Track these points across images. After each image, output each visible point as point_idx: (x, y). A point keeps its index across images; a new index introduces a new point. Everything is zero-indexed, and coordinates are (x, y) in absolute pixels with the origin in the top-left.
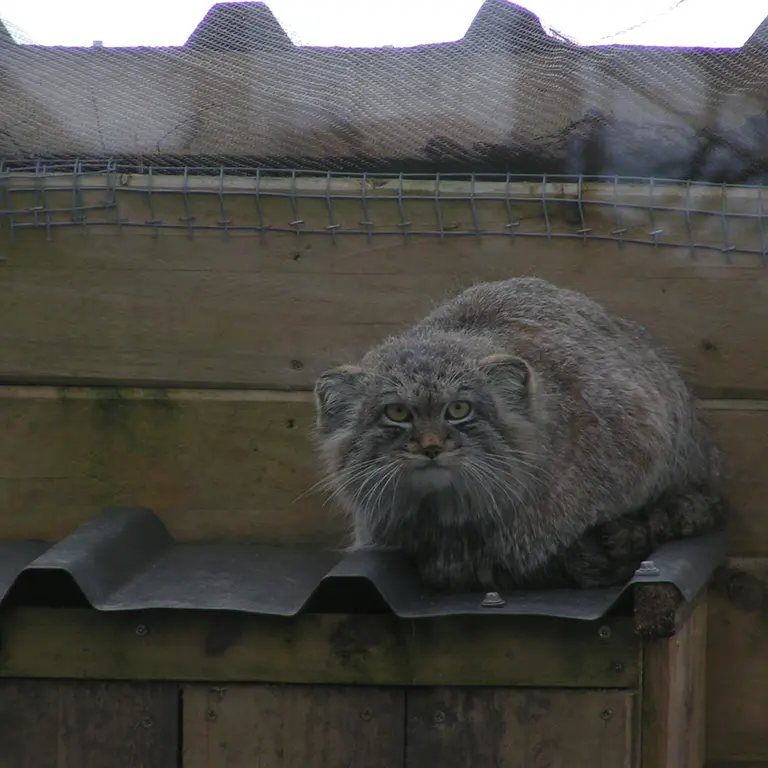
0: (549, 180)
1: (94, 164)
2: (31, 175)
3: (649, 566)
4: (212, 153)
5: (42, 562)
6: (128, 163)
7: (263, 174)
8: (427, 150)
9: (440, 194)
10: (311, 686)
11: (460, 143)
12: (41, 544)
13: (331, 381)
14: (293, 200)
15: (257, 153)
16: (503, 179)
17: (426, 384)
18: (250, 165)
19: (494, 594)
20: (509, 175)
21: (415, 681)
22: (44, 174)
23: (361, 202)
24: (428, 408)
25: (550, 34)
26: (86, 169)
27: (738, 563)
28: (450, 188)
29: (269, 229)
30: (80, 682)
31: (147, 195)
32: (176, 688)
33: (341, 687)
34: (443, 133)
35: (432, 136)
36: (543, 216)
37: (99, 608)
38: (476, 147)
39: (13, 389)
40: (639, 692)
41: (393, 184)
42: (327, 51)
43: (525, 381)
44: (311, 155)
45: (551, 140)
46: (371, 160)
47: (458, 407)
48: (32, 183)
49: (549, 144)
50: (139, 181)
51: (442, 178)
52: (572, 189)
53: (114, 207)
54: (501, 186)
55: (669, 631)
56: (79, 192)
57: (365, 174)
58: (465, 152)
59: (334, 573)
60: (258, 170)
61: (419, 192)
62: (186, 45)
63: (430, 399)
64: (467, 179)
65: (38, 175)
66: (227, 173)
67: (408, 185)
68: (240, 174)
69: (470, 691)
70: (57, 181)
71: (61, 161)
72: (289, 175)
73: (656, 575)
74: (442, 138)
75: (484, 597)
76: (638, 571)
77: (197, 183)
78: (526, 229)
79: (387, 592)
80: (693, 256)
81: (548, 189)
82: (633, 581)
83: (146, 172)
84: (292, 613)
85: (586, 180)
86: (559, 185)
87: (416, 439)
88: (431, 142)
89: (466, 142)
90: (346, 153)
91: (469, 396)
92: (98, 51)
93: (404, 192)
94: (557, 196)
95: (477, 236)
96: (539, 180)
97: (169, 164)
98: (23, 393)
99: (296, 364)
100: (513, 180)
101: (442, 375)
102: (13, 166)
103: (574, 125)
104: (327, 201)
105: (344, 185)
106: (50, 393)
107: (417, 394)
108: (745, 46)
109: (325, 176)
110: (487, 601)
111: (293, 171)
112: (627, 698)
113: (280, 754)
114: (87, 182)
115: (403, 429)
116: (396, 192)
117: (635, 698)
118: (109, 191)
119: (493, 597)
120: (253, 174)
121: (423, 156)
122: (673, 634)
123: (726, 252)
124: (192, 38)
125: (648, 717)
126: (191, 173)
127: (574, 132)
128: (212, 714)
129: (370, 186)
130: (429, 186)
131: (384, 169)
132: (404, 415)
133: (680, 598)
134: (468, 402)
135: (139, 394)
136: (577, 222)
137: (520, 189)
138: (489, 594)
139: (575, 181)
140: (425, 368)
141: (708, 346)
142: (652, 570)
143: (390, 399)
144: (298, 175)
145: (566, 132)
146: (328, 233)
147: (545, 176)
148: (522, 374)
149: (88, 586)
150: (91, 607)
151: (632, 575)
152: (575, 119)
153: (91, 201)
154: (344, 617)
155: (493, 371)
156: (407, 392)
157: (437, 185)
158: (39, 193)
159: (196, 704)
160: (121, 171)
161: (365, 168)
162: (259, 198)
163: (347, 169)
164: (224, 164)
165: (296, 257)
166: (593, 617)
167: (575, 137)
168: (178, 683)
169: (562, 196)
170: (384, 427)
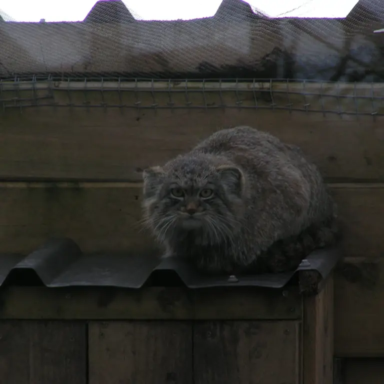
0: (256, 81)
1: (42, 76)
2: (12, 82)
3: (305, 262)
4: (97, 71)
5: (21, 265)
6: (57, 76)
7: (122, 81)
8: (199, 68)
9: (205, 89)
10: (148, 321)
11: (214, 64)
12: (21, 256)
14: (135, 93)
15: (118, 71)
16: (235, 81)
17: (191, 179)
18: (116, 76)
19: (233, 276)
20: (237, 79)
21: (197, 318)
22: (19, 82)
23: (168, 93)
25: (256, 13)
26: (38, 80)
27: (348, 259)
28: (209, 86)
29: (125, 106)
30: (40, 321)
31: (68, 92)
32: (85, 323)
33: (162, 321)
34: (206, 60)
35: (201, 62)
36: (254, 97)
37: (48, 286)
38: (222, 66)
40: (302, 321)
41: (183, 84)
43: (239, 178)
44: (144, 71)
47: (206, 192)
48: (13, 86)
49: (256, 64)
50: (63, 85)
51: (206, 81)
52: (267, 85)
53: (52, 97)
54: (234, 84)
55: (315, 292)
56: (35, 90)
57: (170, 80)
58: (217, 68)
60: (119, 79)
62: (84, 20)
63: (192, 187)
64: (218, 81)
65: (15, 82)
66: (105, 80)
67: (190, 85)
68: (111, 80)
69: (222, 322)
70: (25, 85)
71: (27, 76)
72: (134, 81)
73: (309, 266)
74: (206, 63)
75: (229, 278)
76: (300, 265)
77: (91, 85)
78: (245, 104)
80: (324, 116)
81: (256, 85)
82: (299, 269)
83: (67, 80)
84: (139, 286)
85: (273, 81)
86: (261, 83)
87: (185, 205)
88: (201, 64)
89: (217, 64)
90: (160, 70)
92: (42, 24)
93: (188, 88)
94: (260, 89)
95: (223, 108)
96: (252, 81)
97: (77, 76)
98: (10, 185)
99: (139, 170)
100: (239, 81)
101: (199, 175)
102: (4, 78)
103: (267, 56)
104: (152, 93)
105: (160, 85)
106: (23, 185)
107: (186, 184)
108: (347, 16)
109: (150, 81)
110: (230, 280)
111: (136, 79)
112: (296, 324)
113: (134, 353)
114: (40, 85)
115: (179, 201)
116: (184, 88)
117: (300, 325)
118: (49, 89)
119: (233, 278)
120: (117, 80)
121: (197, 71)
122: (317, 294)
123: (340, 114)
124: (87, 18)
125: (306, 333)
126: (88, 81)
127: (267, 58)
128: (102, 334)
129: (172, 85)
130: (200, 85)
131: (179, 77)
133: (320, 276)
134: (211, 190)
135: (65, 185)
136: (269, 101)
137: (243, 86)
138: (231, 276)
139: (269, 81)
141: (332, 159)
142: (306, 264)
143: (174, 186)
144: (138, 81)
145: (264, 58)
146: (153, 108)
147: (254, 80)
149: (43, 276)
150: (44, 286)
151: (297, 266)
152: (268, 53)
153: (41, 94)
154: (163, 288)
156: (182, 183)
157: (204, 84)
158: (16, 91)
159: (94, 330)
160: (54, 80)
161: (170, 77)
162: (120, 92)
163: (161, 77)
164: (103, 76)
165: (138, 119)
166: (280, 286)
167: (268, 60)
168: (86, 320)
169: (263, 88)
170: (170, 198)
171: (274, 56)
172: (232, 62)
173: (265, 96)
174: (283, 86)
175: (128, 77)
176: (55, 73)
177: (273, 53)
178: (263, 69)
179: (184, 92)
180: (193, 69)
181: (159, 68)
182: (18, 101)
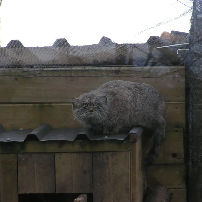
0: (114, 66)
1: (38, 66)
2: (27, 68)
4: (57, 64)
5: (31, 133)
6: (43, 66)
8: (93, 62)
10: (77, 152)
12: (31, 130)
13: (75, 101)
14: (71, 71)
15: (65, 64)
16: (106, 67)
17: (90, 100)
18: (63, 65)
19: (106, 136)
21: (94, 151)
22: (29, 68)
23: (82, 71)
24: (90, 104)
25: (113, 42)
26: (36, 67)
29: (67, 76)
30: (38, 153)
31: (46, 71)
33: (81, 152)
36: (113, 72)
37: (41, 141)
39: (25, 104)
40: (131, 151)
41: (88, 68)
42: (76, 46)
43: (106, 99)
44: (74, 64)
45: (114, 60)
46: (84, 64)
47: (95, 104)
48: (27, 70)
49: (113, 61)
50: (45, 69)
51: (96, 67)
52: (117, 68)
53: (41, 73)
54: (106, 68)
55: (136, 141)
56: (35, 71)
58: (100, 62)
59: (80, 133)
60: (65, 66)
61: (92, 69)
63: (91, 102)
64: (100, 67)
66: (60, 67)
67: (90, 68)
68: (62, 67)
69: (103, 152)
70: (32, 69)
71: (32, 66)
72: (70, 67)
73: (133, 132)
74: (96, 60)
75: (105, 137)
76: (130, 132)
77: (55, 69)
78: (110, 75)
79: (88, 136)
80: (138, 78)
82: (130, 133)
83: (46, 67)
84: (73, 140)
85: (120, 66)
87: (88, 109)
88: (94, 61)
90: (80, 63)
91: (97, 102)
92: (38, 47)
94: (115, 69)
95: (102, 76)
96: (112, 67)
97: (50, 66)
98: (27, 105)
99: (72, 99)
100: (108, 67)
101: (93, 98)
102: (24, 67)
103: (117, 57)
104: (77, 71)
105: (80, 68)
106: (31, 105)
107: (89, 101)
108: (146, 43)
109: (76, 67)
111: (71, 66)
112: (129, 153)
113: (72, 164)
114: (37, 69)
115: (86, 108)
117: (130, 153)
118: (40, 71)
119: (106, 137)
120: (64, 67)
122: (136, 142)
123: (144, 78)
124: (53, 45)
125: (133, 155)
126: (54, 67)
128: (60, 158)
129: (84, 68)
130: (94, 68)
131: (86, 65)
132: (87, 105)
133: (137, 136)
134: (97, 103)
135: (46, 105)
139: (118, 66)
140: (90, 97)
142: (132, 131)
143: (84, 102)
144: (72, 67)
145: (116, 58)
146: (77, 77)
148: (106, 98)
149: (39, 137)
150: (39, 141)
151: (129, 132)
153: (38, 72)
154: (81, 141)
155: (100, 97)
156: (87, 101)
157: (95, 68)
158: (29, 72)
159: (57, 156)
160: (42, 67)
161: (83, 66)
162: (65, 71)
163: (80, 66)
164: (59, 66)
165: (72, 81)
166: (123, 139)
167: (118, 59)
168: (54, 153)
169: (116, 69)
170: (83, 107)
171: (120, 57)
172: (105, 60)
173: (117, 72)
174: (123, 68)
175: (68, 66)
176: (42, 65)
177: (119, 56)
178: (116, 62)
179: (88, 71)
180: (91, 62)
181: (79, 63)
182: (29, 75)
